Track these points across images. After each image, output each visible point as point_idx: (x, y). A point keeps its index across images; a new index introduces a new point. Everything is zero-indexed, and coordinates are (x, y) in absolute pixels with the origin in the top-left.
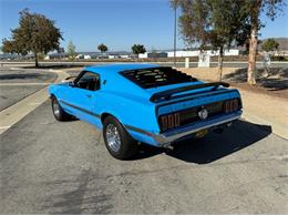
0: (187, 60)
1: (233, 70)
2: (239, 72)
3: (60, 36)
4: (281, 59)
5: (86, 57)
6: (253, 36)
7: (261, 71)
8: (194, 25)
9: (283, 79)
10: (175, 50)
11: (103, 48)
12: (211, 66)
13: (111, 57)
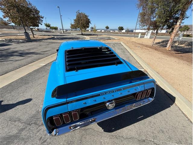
0: (140, 34)
1: (160, 40)
2: (163, 42)
3: (90, 22)
4: (188, 36)
5: (103, 31)
6: (178, 23)
7: (175, 42)
8: (146, 17)
9: (186, 47)
10: (135, 29)
11: (107, 28)
12: (150, 38)
13: (111, 31)
